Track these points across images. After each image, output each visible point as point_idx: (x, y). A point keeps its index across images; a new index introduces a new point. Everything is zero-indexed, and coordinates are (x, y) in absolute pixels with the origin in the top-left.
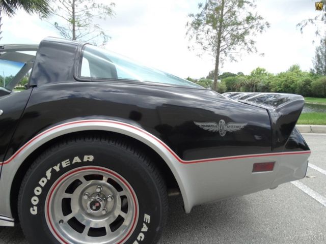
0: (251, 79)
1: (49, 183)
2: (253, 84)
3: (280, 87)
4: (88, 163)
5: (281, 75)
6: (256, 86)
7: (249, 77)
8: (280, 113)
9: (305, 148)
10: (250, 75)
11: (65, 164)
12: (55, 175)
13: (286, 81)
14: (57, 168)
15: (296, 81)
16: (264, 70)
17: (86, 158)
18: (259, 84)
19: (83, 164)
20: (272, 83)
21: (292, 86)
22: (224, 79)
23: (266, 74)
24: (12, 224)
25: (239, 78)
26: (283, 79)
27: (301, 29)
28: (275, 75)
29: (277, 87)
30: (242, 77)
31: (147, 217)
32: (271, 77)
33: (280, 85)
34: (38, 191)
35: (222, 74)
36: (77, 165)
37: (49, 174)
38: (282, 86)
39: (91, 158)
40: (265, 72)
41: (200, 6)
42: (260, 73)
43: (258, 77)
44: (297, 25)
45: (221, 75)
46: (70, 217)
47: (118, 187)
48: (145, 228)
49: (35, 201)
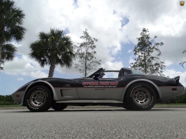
1: (133, 91)
4: (140, 87)
11: (136, 87)
12: (135, 89)
14: (135, 88)
24: (123, 102)
34: (132, 92)
36: (138, 87)
37: (133, 89)
46: (136, 99)
47: (145, 93)
48: (153, 99)
49: (131, 94)
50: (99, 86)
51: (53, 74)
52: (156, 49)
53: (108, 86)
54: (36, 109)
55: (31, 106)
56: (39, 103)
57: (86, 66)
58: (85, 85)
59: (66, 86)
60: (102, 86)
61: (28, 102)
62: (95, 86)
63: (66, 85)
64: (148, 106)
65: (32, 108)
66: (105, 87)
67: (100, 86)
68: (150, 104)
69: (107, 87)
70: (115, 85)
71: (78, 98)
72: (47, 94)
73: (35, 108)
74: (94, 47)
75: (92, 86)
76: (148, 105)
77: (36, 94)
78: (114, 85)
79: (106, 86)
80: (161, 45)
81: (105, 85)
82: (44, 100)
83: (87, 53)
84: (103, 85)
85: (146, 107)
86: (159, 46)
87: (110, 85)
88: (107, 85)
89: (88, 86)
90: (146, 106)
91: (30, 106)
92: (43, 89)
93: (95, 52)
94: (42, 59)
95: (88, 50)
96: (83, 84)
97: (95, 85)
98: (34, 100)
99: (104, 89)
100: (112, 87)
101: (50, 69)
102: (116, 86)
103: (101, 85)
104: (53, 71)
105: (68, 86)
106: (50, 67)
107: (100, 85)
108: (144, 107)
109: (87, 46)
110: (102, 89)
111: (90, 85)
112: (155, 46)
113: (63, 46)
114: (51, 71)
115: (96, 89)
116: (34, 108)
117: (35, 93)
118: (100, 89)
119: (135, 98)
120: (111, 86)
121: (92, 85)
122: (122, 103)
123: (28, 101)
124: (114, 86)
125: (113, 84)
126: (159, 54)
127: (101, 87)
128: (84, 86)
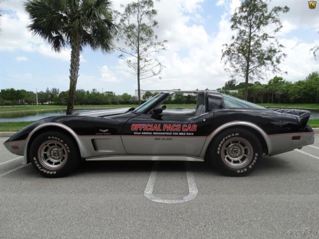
0: (268, 89)
2: (271, 92)
3: (300, 95)
5: (299, 83)
6: (274, 95)
7: (266, 86)
8: (301, 118)
9: (312, 131)
10: (267, 84)
11: (229, 136)
12: (226, 140)
13: (305, 89)
14: (226, 138)
15: (316, 88)
16: (281, 79)
17: (236, 134)
18: (277, 92)
19: (235, 136)
20: (291, 91)
21: (311, 94)
22: (240, 90)
23: (283, 82)
24: (203, 160)
25: (257, 88)
26: (302, 87)
27: (314, 53)
28: (293, 83)
29: (296, 95)
30: (260, 87)
31: (257, 154)
32: (289, 85)
33: (299, 93)
34: (220, 146)
35: (238, 84)
36: (233, 136)
37: (224, 140)
38: (301, 94)
39: (238, 134)
40: (282, 81)
41: (233, 38)
42: (277, 82)
43: (276, 86)
44: (310, 50)
45: (238, 86)
46: (226, 156)
47: (244, 146)
48: (256, 158)
49: (219, 149)
50: (161, 133)
51: (79, 65)
52: (273, 18)
53: (179, 132)
54: (51, 173)
55: (43, 168)
56: (56, 161)
57: (138, 53)
58: (135, 131)
59: (102, 132)
60: (168, 134)
61: (36, 162)
62: (154, 133)
63: (101, 130)
64: (246, 170)
65: (45, 171)
66: (172, 135)
67: (163, 134)
68: (250, 167)
69: (176, 135)
70: (192, 132)
71: (125, 152)
72: (68, 148)
73: (50, 171)
74: (154, 12)
75: (150, 133)
76: (247, 167)
77: (48, 146)
78: (189, 132)
79: (174, 134)
80: (284, 11)
81: (172, 132)
82: (64, 157)
83: (139, 26)
84: (169, 132)
85: (242, 171)
86: (280, 13)
87: (181, 132)
88: (176, 132)
89: (142, 133)
90: (243, 169)
91: (40, 168)
92: (59, 139)
93: (155, 23)
94: (54, 35)
95: (141, 19)
96: (132, 129)
97: (155, 131)
98: (46, 157)
99: (171, 139)
100: (186, 135)
101: (71, 57)
102: (193, 134)
103: (166, 131)
104: (78, 60)
105: (106, 132)
106: (72, 52)
107: (164, 132)
108: (238, 171)
109: (140, 11)
110: (168, 139)
111: (146, 131)
112: (273, 12)
113: (92, 10)
114: (75, 60)
115: (156, 139)
116: (48, 172)
117: (46, 144)
118: (164, 139)
119: (226, 154)
120: (184, 132)
121: (149, 131)
122: (202, 162)
123: (35, 160)
124: (190, 134)
125: (187, 130)
126: (278, 29)
127: (166, 135)
128: (135, 133)
